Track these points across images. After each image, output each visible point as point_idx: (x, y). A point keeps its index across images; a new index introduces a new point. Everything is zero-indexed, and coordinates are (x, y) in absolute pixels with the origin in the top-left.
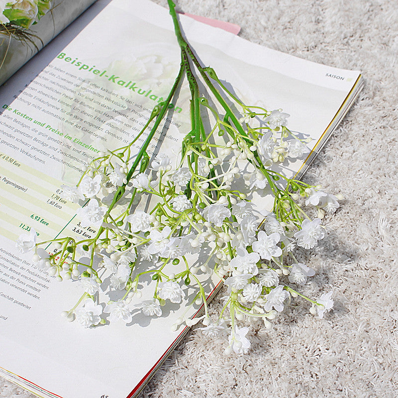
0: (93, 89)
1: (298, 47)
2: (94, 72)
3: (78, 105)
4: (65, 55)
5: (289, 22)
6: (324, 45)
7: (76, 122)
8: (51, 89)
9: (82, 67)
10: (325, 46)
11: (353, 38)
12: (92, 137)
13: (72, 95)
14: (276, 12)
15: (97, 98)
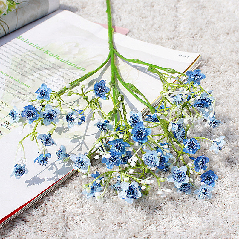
0: (33, 56)
1: (163, 39)
2: (36, 47)
3: (22, 63)
4: (21, 37)
5: (159, 27)
6: (178, 38)
7: (18, 70)
8: (8, 53)
9: (30, 44)
10: (180, 39)
11: (196, 35)
12: (26, 78)
13: (20, 57)
14: (152, 23)
15: (35, 61)
